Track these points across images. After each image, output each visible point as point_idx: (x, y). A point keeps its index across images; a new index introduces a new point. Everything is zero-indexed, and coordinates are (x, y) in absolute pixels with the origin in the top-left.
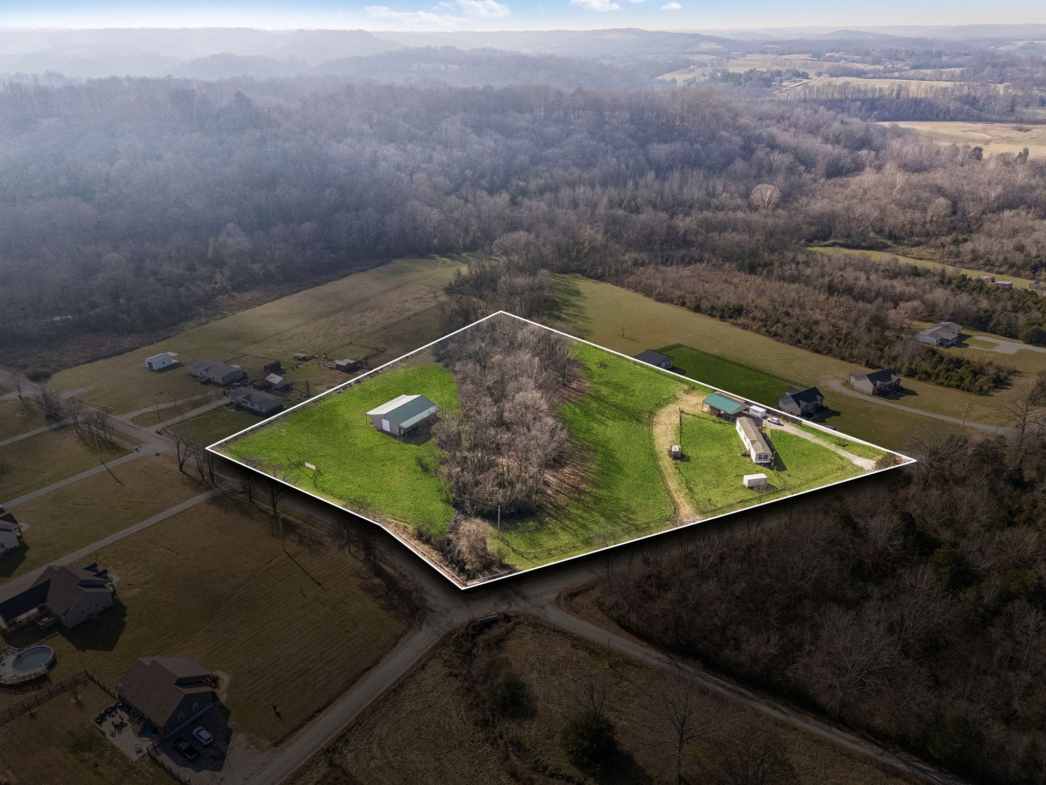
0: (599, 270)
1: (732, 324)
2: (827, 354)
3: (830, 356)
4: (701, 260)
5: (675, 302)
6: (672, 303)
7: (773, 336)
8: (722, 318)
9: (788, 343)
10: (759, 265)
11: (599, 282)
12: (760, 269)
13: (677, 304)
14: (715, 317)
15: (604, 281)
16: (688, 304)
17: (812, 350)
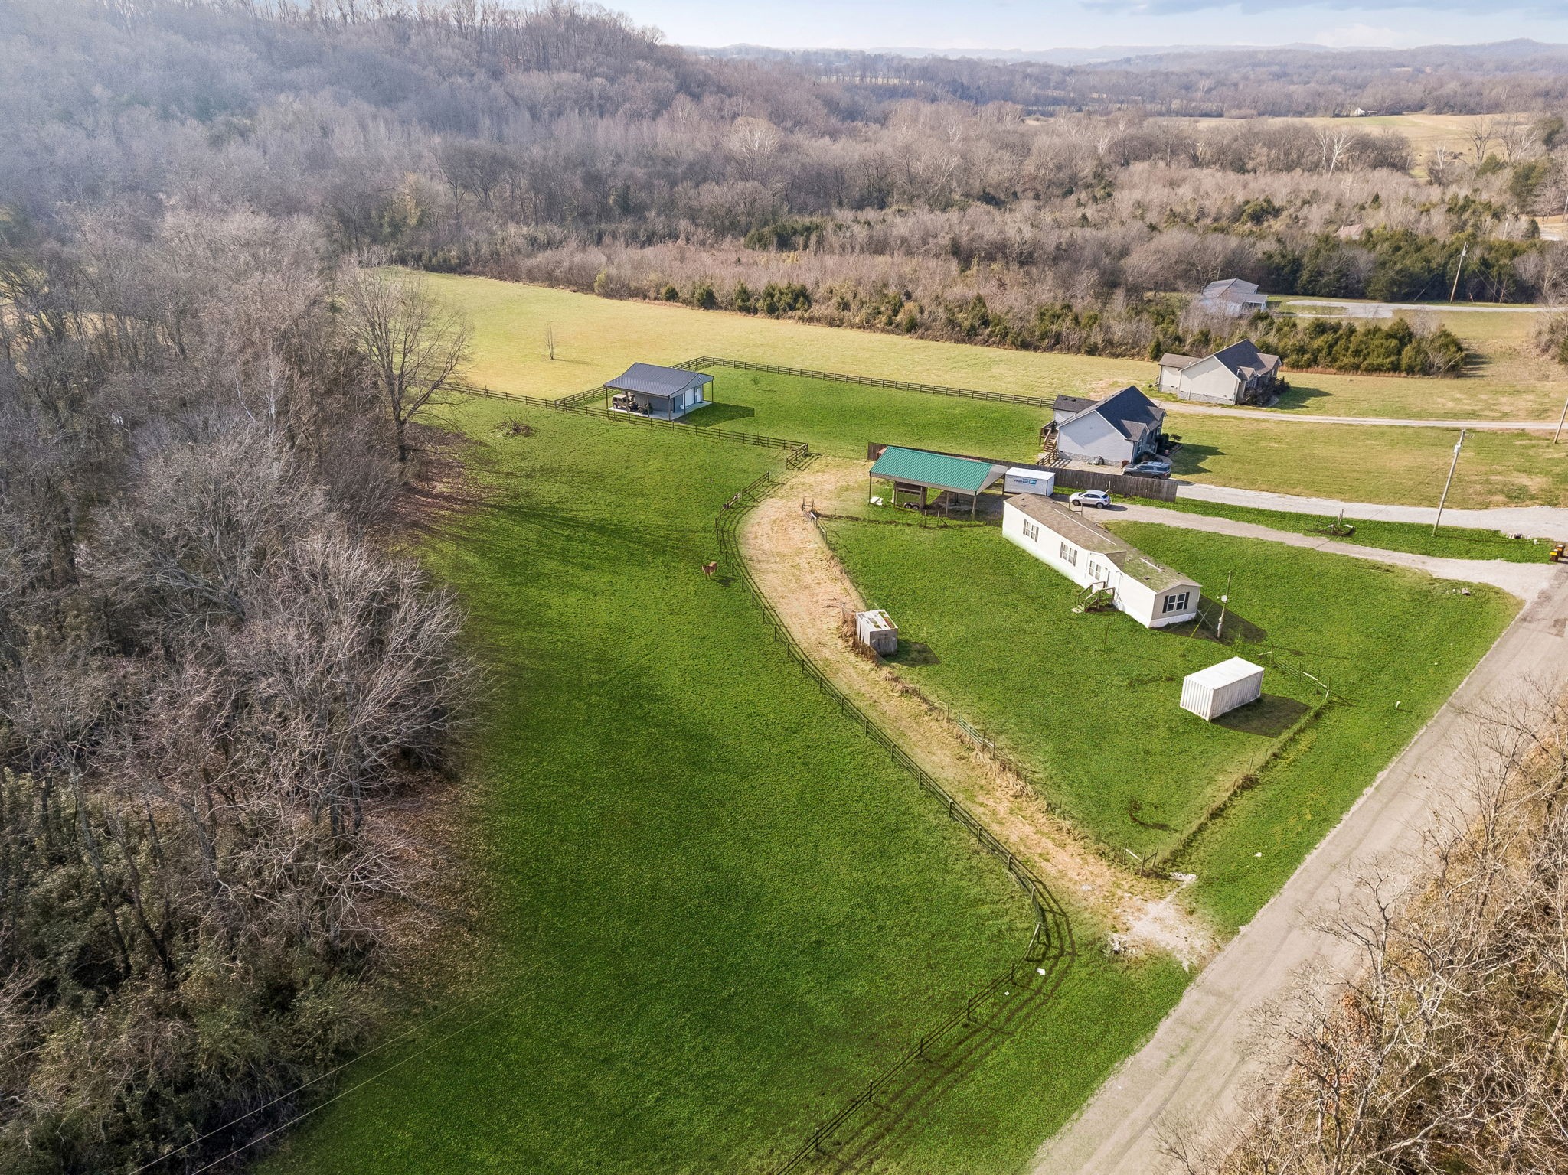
0: (453, 253)
1: (802, 319)
2: (1051, 348)
3: (1061, 350)
4: (674, 236)
5: (652, 294)
6: (645, 297)
7: (909, 331)
8: (772, 311)
9: (949, 339)
10: (795, 232)
11: (457, 277)
12: (800, 241)
13: (656, 299)
14: (756, 311)
15: (468, 273)
16: (684, 294)
17: (1013, 343)
